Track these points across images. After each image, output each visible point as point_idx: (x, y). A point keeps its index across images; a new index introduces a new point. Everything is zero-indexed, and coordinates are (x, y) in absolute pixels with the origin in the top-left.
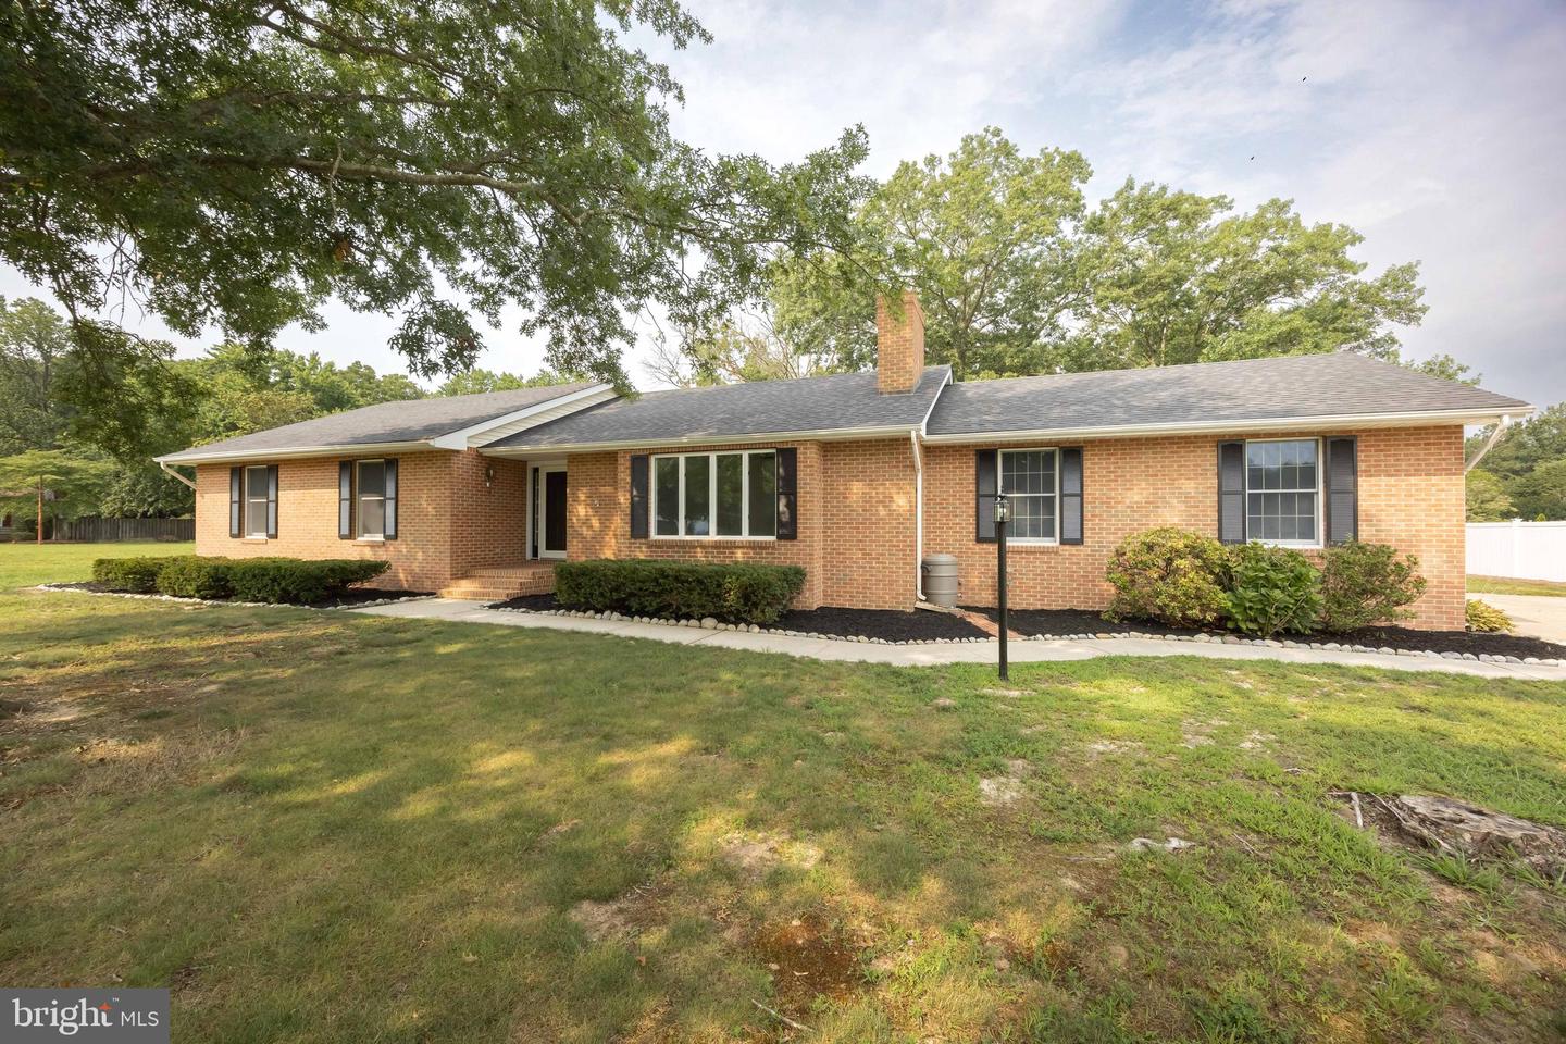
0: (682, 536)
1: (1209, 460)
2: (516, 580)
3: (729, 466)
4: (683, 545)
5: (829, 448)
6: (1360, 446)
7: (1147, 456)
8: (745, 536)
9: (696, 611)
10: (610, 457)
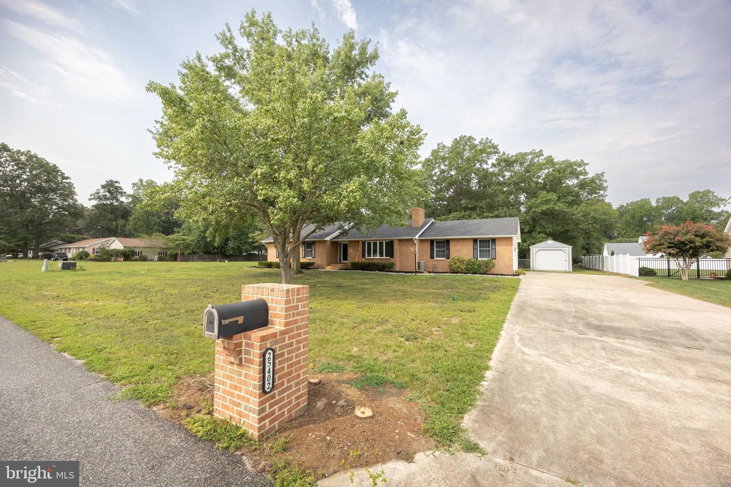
0: (372, 257)
1: (472, 243)
3: (381, 244)
4: (372, 259)
5: (400, 240)
6: (496, 241)
7: (461, 242)
8: (384, 257)
9: (375, 269)
10: (358, 241)
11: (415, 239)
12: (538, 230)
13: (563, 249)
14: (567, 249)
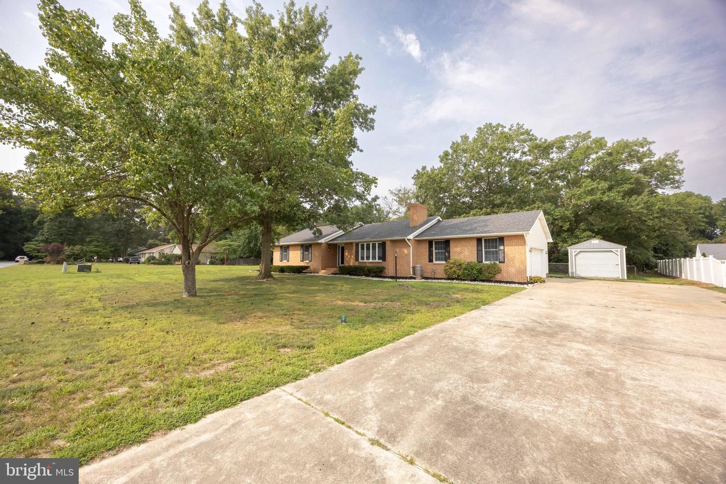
0: (365, 260)
1: (475, 243)
2: (333, 270)
3: (374, 245)
4: (365, 262)
5: (393, 241)
6: (505, 239)
7: (463, 242)
8: (376, 260)
10: (352, 243)
11: (408, 240)
12: (583, 227)
13: (613, 250)
14: (619, 250)
